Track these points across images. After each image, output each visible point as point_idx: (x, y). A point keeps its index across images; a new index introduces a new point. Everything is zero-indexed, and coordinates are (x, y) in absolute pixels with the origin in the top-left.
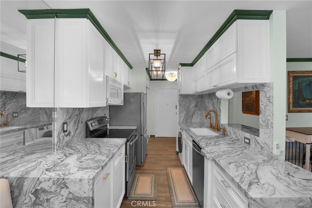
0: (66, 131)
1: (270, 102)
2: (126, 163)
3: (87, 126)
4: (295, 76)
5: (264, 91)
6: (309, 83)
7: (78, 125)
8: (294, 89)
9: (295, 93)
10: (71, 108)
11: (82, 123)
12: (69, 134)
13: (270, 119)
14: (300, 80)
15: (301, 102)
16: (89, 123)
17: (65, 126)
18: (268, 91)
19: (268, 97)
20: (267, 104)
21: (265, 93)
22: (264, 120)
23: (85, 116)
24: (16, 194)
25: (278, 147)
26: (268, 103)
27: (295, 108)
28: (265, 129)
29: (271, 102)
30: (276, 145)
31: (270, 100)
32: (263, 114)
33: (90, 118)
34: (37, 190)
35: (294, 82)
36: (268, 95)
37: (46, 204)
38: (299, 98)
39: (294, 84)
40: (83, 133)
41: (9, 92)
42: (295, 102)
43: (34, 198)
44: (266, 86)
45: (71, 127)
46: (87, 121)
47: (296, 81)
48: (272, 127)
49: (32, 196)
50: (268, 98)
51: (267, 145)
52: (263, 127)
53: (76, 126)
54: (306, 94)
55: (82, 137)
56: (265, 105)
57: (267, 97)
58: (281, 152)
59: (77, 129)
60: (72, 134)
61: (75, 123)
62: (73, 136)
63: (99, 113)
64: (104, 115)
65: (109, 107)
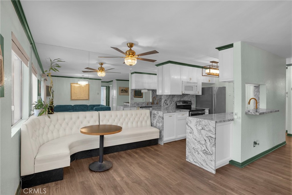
0: (166, 103)
3: (176, 104)
7: (172, 102)
10: (168, 95)
11: (174, 101)
12: (167, 105)
17: (166, 101)
23: (176, 99)
24: (151, 114)
33: (178, 100)
34: (154, 114)
40: (175, 106)
43: (154, 116)
45: (168, 102)
46: (177, 101)
53: (171, 102)
55: (174, 108)
59: (171, 103)
60: (169, 105)
61: (170, 101)
62: (169, 106)
63: (186, 99)
64: (190, 100)
65: (195, 96)
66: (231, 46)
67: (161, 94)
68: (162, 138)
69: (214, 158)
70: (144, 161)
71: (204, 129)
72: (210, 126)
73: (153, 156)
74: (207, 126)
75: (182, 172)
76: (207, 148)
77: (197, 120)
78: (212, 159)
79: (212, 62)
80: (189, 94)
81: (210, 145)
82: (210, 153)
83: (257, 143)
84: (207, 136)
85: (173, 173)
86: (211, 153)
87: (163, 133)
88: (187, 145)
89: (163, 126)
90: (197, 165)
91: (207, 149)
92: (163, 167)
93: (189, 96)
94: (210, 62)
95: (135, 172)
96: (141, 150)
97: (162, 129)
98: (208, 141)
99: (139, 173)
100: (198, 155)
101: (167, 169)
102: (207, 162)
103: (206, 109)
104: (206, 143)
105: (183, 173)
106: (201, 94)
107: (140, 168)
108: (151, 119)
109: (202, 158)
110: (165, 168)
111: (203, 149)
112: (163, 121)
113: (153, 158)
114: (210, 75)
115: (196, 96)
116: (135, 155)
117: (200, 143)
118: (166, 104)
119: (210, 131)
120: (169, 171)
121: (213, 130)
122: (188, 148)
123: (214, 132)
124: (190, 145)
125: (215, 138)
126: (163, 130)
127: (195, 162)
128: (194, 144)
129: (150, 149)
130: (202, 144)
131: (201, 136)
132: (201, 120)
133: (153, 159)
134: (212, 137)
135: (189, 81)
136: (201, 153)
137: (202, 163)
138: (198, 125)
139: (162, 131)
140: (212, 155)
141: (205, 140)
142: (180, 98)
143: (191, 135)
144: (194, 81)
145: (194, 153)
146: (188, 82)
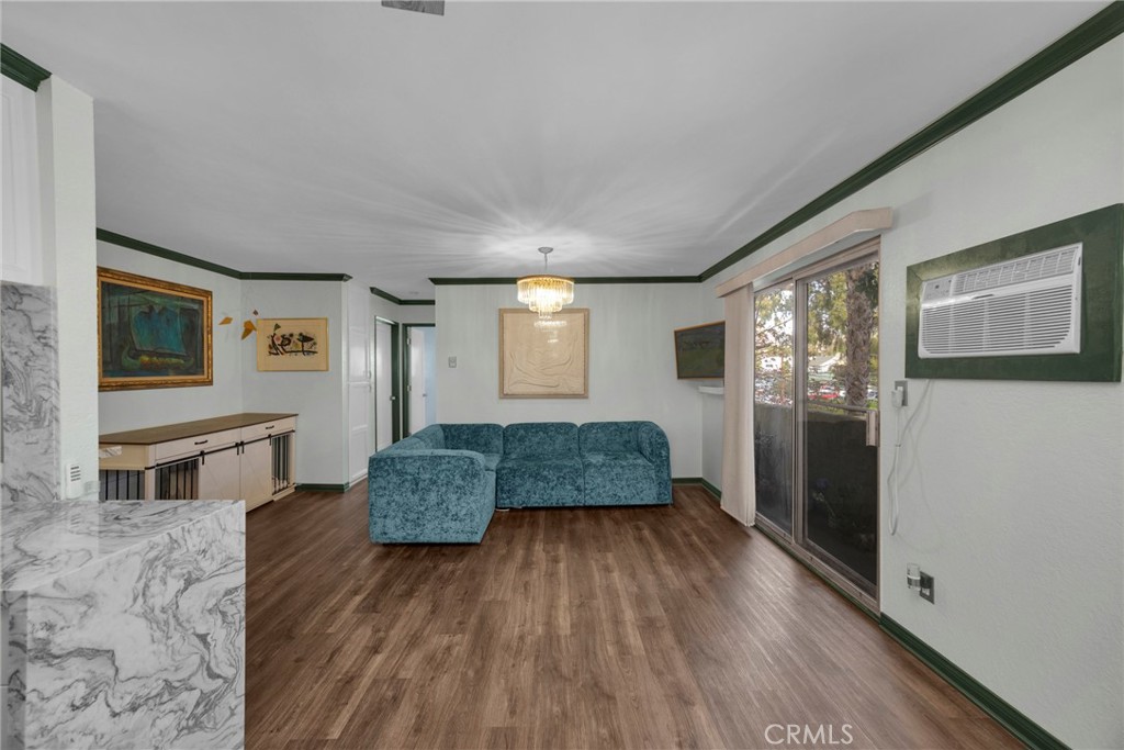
1: (46, 345)
4: (109, 284)
5: (21, 310)
6: (147, 310)
8: (107, 322)
9: (110, 335)
13: (46, 396)
14: (124, 298)
15: (127, 361)
18: (37, 312)
19: (38, 331)
20: (36, 352)
21: (25, 318)
22: (23, 402)
25: (76, 475)
26: (37, 348)
27: (112, 376)
28: (29, 430)
29: (50, 346)
30: (69, 471)
31: (45, 338)
32: (17, 383)
35: (107, 300)
36: (37, 324)
38: (121, 348)
39: (107, 306)
42: (109, 360)
44: (30, 295)
47: (112, 298)
48: (57, 420)
50: (39, 334)
51: (38, 478)
52: (21, 425)
54: (141, 339)
56: (26, 353)
57: (32, 331)
58: (88, 486)
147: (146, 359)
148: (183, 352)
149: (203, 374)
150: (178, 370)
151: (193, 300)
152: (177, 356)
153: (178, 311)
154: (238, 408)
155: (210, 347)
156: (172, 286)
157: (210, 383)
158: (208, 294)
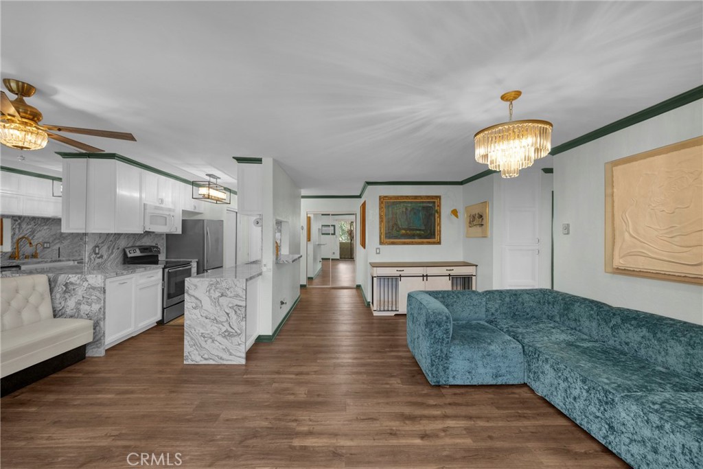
0: (98, 254)
2: (163, 290)
3: (125, 254)
6: (405, 210)
7: (112, 250)
8: (387, 217)
9: (389, 222)
10: (104, 234)
11: (118, 249)
12: (101, 257)
15: (395, 233)
16: (127, 251)
17: (97, 249)
23: (123, 243)
24: (52, 286)
27: (388, 239)
33: (130, 245)
34: (67, 283)
37: (73, 292)
40: (120, 258)
41: (38, 218)
43: (65, 289)
45: (104, 251)
49: (64, 287)
53: (110, 251)
55: (117, 263)
59: (112, 253)
60: (105, 257)
61: (109, 248)
62: (106, 260)
63: (147, 242)
64: (154, 245)
65: (165, 236)
66: (259, 161)
67: (84, 232)
68: (100, 339)
69: (243, 340)
70: (71, 410)
71: (226, 296)
72: (236, 289)
73: (93, 387)
74: (232, 289)
75: (190, 385)
76: (230, 326)
77: (211, 281)
78: (240, 342)
79: (210, 175)
80: (153, 232)
81: (237, 319)
82: (236, 332)
83: (285, 302)
84: (230, 305)
85: (175, 394)
86: (239, 332)
87: (104, 325)
88: (188, 333)
89: (105, 309)
90: (211, 362)
91: (232, 328)
92: (143, 396)
93: (152, 235)
94: (207, 175)
95: (63, 444)
96: (34, 391)
97: (102, 317)
98: (232, 314)
99: (80, 439)
100: (213, 344)
101: (155, 395)
102: (231, 351)
103: (193, 261)
104: (229, 318)
105: (194, 385)
106: (181, 233)
107: (74, 429)
108: (52, 299)
109: (221, 346)
110: (150, 396)
111: (224, 329)
112: (105, 298)
113: (98, 392)
114: (209, 198)
115: (167, 235)
116: (20, 410)
117: (217, 321)
118: (98, 256)
119: (237, 296)
120: (162, 396)
121: (242, 294)
122: (189, 339)
123: (244, 297)
124: (193, 332)
125: (246, 306)
126: (104, 318)
127: (206, 359)
128: (203, 326)
129: (69, 377)
130: (221, 323)
131: (218, 308)
132: (218, 280)
133: (98, 394)
134: (241, 306)
135: (158, 205)
136: (219, 339)
137: (221, 355)
138: (212, 291)
139: (102, 323)
140: (240, 334)
141: (228, 314)
142: (133, 240)
143: (197, 311)
144: (168, 207)
145: (203, 344)
146: (156, 208)
147: (404, 232)
148: (423, 228)
149: (435, 238)
150: (420, 237)
151: (429, 202)
152: (420, 230)
153: (420, 208)
154: (460, 259)
155: (439, 224)
156: (416, 197)
157: (439, 243)
158: (439, 197)
